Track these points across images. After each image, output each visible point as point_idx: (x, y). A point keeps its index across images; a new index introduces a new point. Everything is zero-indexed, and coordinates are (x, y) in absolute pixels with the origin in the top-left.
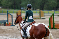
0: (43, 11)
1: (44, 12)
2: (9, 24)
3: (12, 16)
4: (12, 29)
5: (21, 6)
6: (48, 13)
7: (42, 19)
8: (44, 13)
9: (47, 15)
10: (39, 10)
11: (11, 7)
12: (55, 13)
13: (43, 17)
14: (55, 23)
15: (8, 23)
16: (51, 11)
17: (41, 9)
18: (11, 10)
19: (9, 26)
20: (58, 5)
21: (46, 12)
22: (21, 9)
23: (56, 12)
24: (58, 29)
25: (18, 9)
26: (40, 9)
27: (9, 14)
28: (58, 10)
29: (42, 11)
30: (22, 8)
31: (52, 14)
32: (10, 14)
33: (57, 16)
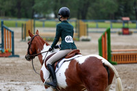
0: (86, 23)
1: (87, 25)
2: (6, 52)
3: (13, 33)
4: (12, 65)
5: (34, 10)
6: (97, 27)
7: (84, 40)
8: (87, 27)
9: (94, 32)
10: (75, 19)
11: (10, 13)
12: (112, 27)
13: (85, 37)
14: (112, 50)
15: (4, 51)
16: (104, 22)
17: (81, 17)
18: (10, 19)
19: (6, 57)
20: (119, 10)
21: (91, 24)
22: (33, 18)
23: (114, 25)
24: (119, 64)
25: (27, 17)
26: (79, 18)
27: (6, 28)
28: (119, 21)
29: (82, 23)
30: (36, 16)
31: (105, 30)
32: (8, 30)
33: (116, 35)
